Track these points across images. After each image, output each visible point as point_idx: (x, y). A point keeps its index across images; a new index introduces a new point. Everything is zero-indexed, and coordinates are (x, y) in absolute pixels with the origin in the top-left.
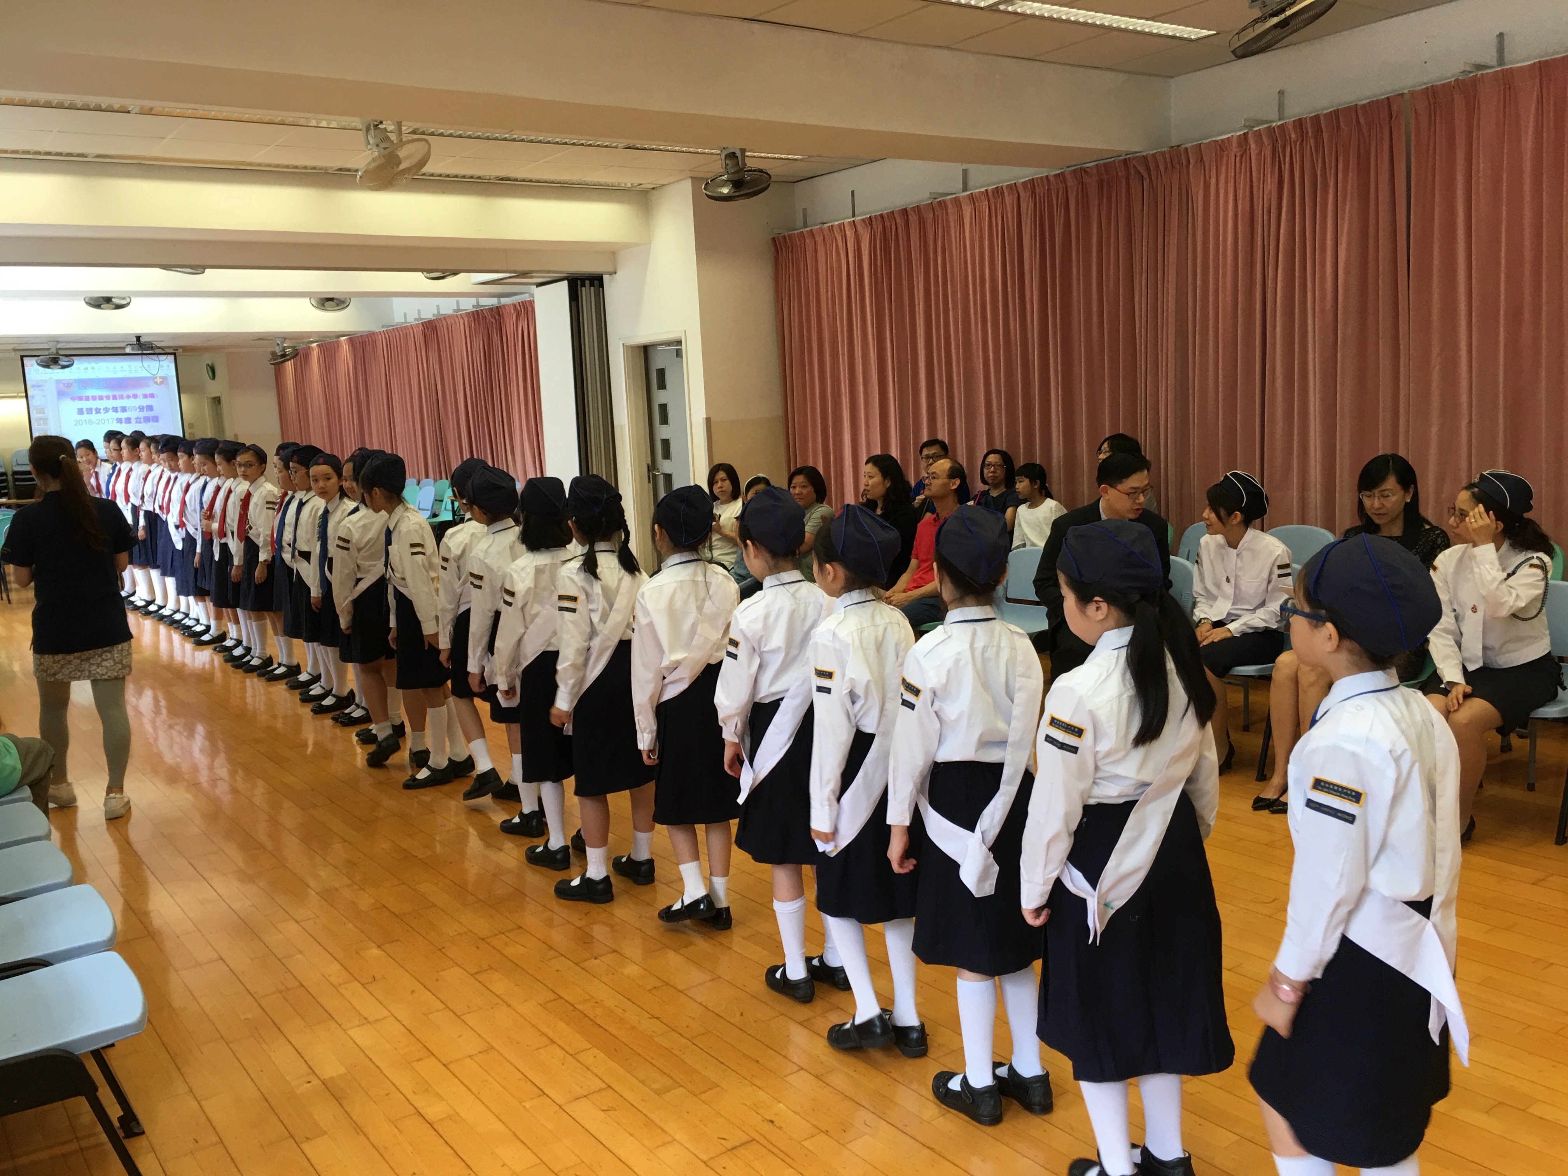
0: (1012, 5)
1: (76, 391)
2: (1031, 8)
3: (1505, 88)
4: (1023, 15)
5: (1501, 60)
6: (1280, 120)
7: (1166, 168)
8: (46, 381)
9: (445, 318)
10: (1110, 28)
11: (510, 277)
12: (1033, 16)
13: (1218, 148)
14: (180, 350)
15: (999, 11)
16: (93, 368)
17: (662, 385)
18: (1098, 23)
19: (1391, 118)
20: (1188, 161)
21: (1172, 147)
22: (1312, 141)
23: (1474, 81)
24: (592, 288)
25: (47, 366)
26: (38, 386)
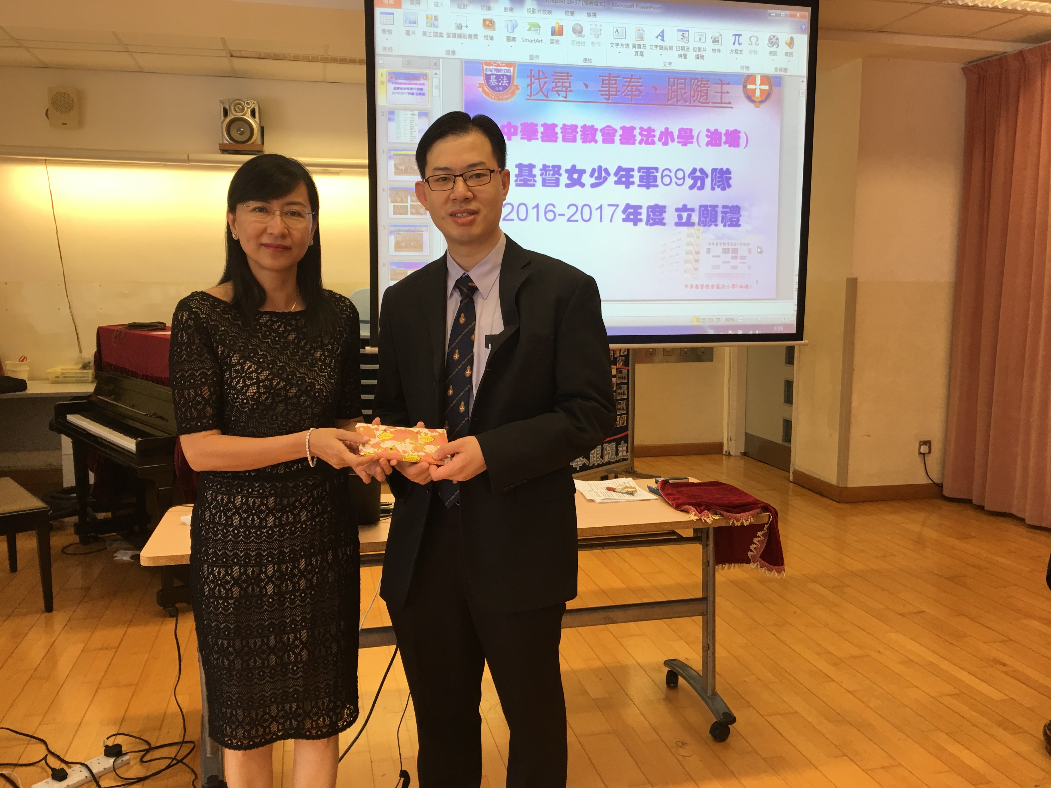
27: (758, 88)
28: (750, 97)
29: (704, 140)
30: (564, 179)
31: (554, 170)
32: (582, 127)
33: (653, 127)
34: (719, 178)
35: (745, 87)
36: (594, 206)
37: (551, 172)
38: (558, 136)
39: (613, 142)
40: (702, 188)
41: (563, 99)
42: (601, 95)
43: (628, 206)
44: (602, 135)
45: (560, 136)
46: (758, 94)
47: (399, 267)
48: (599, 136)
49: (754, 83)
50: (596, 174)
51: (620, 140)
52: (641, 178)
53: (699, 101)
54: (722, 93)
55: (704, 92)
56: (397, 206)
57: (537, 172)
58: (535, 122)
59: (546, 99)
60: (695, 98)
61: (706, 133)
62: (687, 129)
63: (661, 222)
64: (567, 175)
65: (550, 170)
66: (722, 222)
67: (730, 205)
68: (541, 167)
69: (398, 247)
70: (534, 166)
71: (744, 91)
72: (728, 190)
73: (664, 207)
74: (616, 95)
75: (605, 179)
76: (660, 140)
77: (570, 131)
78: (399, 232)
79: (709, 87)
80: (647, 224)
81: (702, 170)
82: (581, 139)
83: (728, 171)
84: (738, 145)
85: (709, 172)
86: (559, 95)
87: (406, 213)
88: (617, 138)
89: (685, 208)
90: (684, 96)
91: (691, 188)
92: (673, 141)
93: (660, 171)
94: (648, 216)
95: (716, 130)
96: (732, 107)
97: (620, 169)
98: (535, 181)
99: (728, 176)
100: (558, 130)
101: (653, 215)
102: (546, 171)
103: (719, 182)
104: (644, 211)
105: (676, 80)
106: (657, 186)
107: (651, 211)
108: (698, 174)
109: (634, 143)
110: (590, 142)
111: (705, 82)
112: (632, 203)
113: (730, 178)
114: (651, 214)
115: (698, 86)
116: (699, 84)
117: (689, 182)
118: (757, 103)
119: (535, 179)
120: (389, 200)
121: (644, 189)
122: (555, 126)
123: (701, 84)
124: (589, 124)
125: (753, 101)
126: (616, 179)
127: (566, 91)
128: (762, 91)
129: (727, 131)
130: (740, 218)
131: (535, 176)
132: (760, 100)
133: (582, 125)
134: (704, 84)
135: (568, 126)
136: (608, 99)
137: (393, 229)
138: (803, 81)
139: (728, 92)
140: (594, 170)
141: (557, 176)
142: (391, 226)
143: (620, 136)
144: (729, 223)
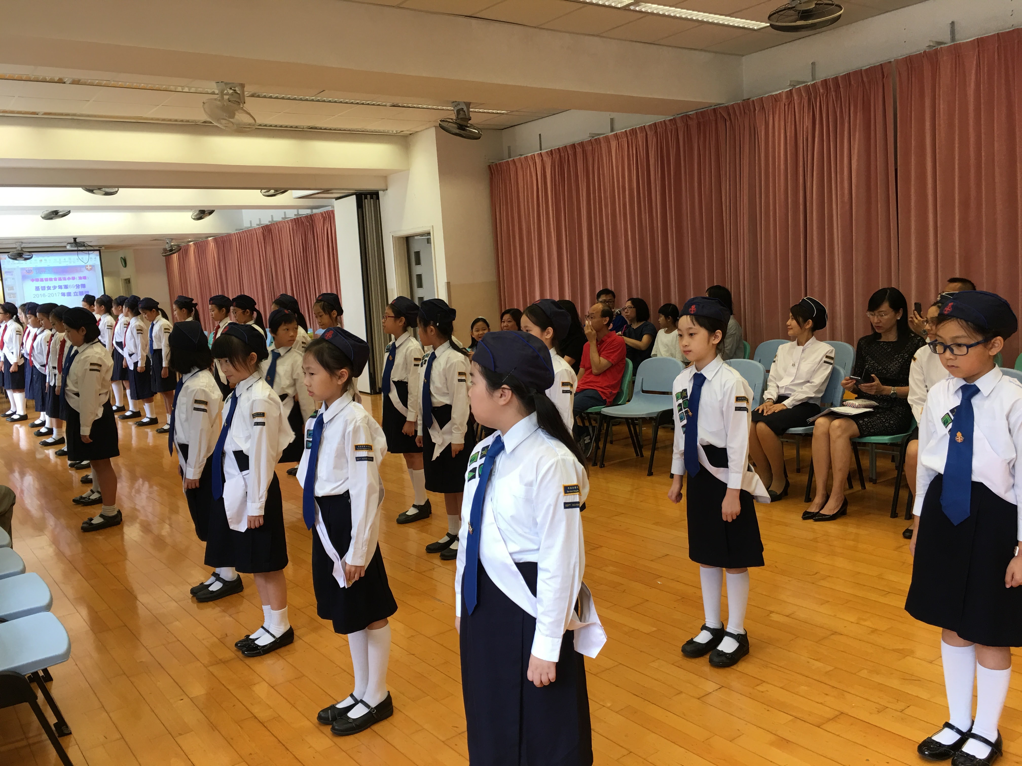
0: (639, 6)
1: (34, 275)
2: (651, 8)
3: (956, 57)
4: (646, 13)
5: (953, 39)
6: (813, 80)
7: (741, 113)
8: (15, 269)
9: (277, 223)
10: (702, 22)
11: (318, 193)
12: (652, 14)
13: (774, 100)
14: (103, 248)
15: (630, 10)
16: (46, 260)
17: (418, 262)
18: (694, 18)
19: (883, 78)
20: (755, 110)
21: (744, 100)
22: (833, 93)
23: (936, 52)
24: (372, 200)
25: (15, 259)
26: (10, 272)
33: (66, 277)
48: (53, 280)
51: (59, 280)
53: (75, 271)
54: (80, 269)
57: (40, 288)
58: (38, 278)
62: (74, 277)
63: (70, 295)
64: (47, 288)
65: (43, 287)
75: (56, 288)
79: (77, 268)
81: (78, 285)
82: (49, 281)
89: (75, 292)
90: (72, 271)
92: (71, 279)
95: (80, 277)
96: (83, 272)
97: (59, 286)
99: (85, 285)
105: (69, 268)
109: (62, 281)
116: (74, 268)
118: (88, 271)
121: (65, 289)
129: (83, 276)
132: (90, 270)
133: (49, 278)
138: (99, 266)
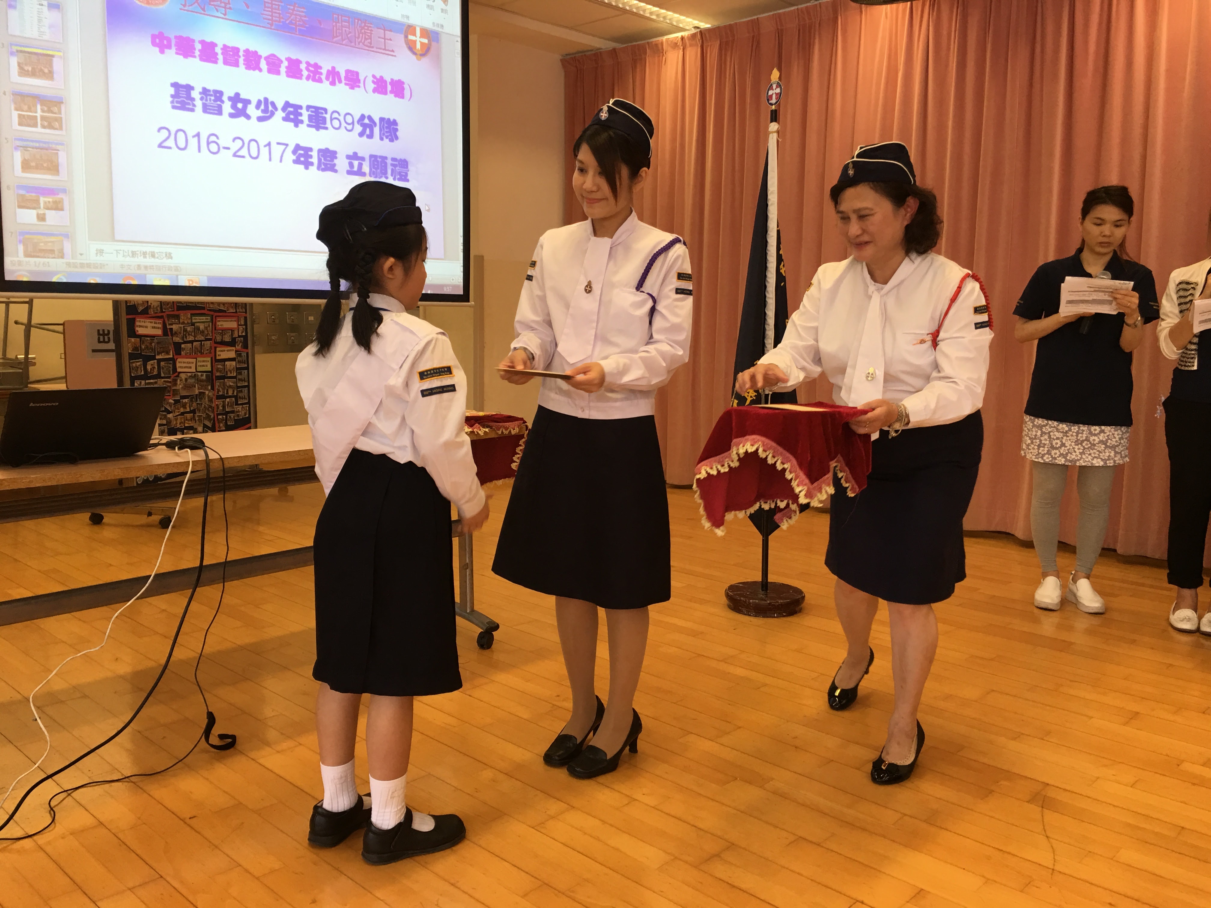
27: (419, 40)
28: (411, 46)
29: (371, 86)
30: (227, 107)
31: (215, 96)
32: (244, 51)
33: (320, 64)
34: (387, 128)
35: (406, 37)
36: (262, 143)
37: (213, 98)
38: (218, 57)
39: (278, 73)
40: (371, 136)
41: (222, 16)
42: (264, 19)
43: (298, 147)
44: (268, 64)
45: (220, 57)
46: (418, 46)
47: (28, 192)
48: (263, 64)
49: (415, 35)
50: (262, 107)
51: (286, 72)
52: (310, 117)
53: (363, 44)
54: (385, 39)
55: (368, 36)
56: (24, 116)
57: (195, 94)
58: (192, 37)
59: (203, 12)
60: (360, 40)
61: (373, 79)
62: (353, 72)
63: (332, 168)
64: (230, 103)
65: (211, 95)
66: (392, 175)
67: (398, 158)
68: (201, 90)
69: (26, 166)
70: (192, 88)
71: (405, 41)
72: (396, 142)
73: (335, 153)
74: (280, 22)
75: (273, 114)
76: (327, 78)
77: (231, 53)
78: (27, 147)
79: (371, 30)
80: (318, 168)
81: (370, 118)
82: (244, 64)
83: (395, 123)
84: (403, 97)
85: (377, 121)
86: (217, 11)
87: (35, 125)
88: (283, 69)
89: (354, 156)
90: (349, 36)
91: (361, 135)
92: (340, 82)
93: (329, 112)
94: (319, 160)
95: (381, 77)
96: (395, 56)
97: (287, 105)
98: (194, 105)
99: (395, 127)
100: (218, 50)
101: (324, 159)
102: (207, 95)
103: (387, 132)
104: (315, 154)
105: (340, 17)
106: (326, 128)
107: (322, 156)
108: (366, 121)
109: (300, 78)
110: (254, 69)
111: (369, 25)
112: (303, 144)
113: (397, 130)
114: (323, 159)
115: (362, 28)
116: (363, 24)
117: (358, 128)
118: (419, 56)
119: (194, 103)
120: (13, 107)
121: (314, 130)
122: (213, 45)
123: (365, 26)
124: (252, 49)
125: (415, 53)
126: (284, 115)
127: (225, 8)
128: (422, 43)
129: (392, 80)
130: (409, 173)
131: (193, 99)
132: (421, 53)
133: (245, 49)
134: (368, 27)
135: (229, 47)
136: (272, 25)
137: (18, 143)
138: (457, 41)
139: (390, 40)
140: (259, 103)
141: (219, 103)
142: (15, 139)
143: (287, 67)
144: (399, 177)
